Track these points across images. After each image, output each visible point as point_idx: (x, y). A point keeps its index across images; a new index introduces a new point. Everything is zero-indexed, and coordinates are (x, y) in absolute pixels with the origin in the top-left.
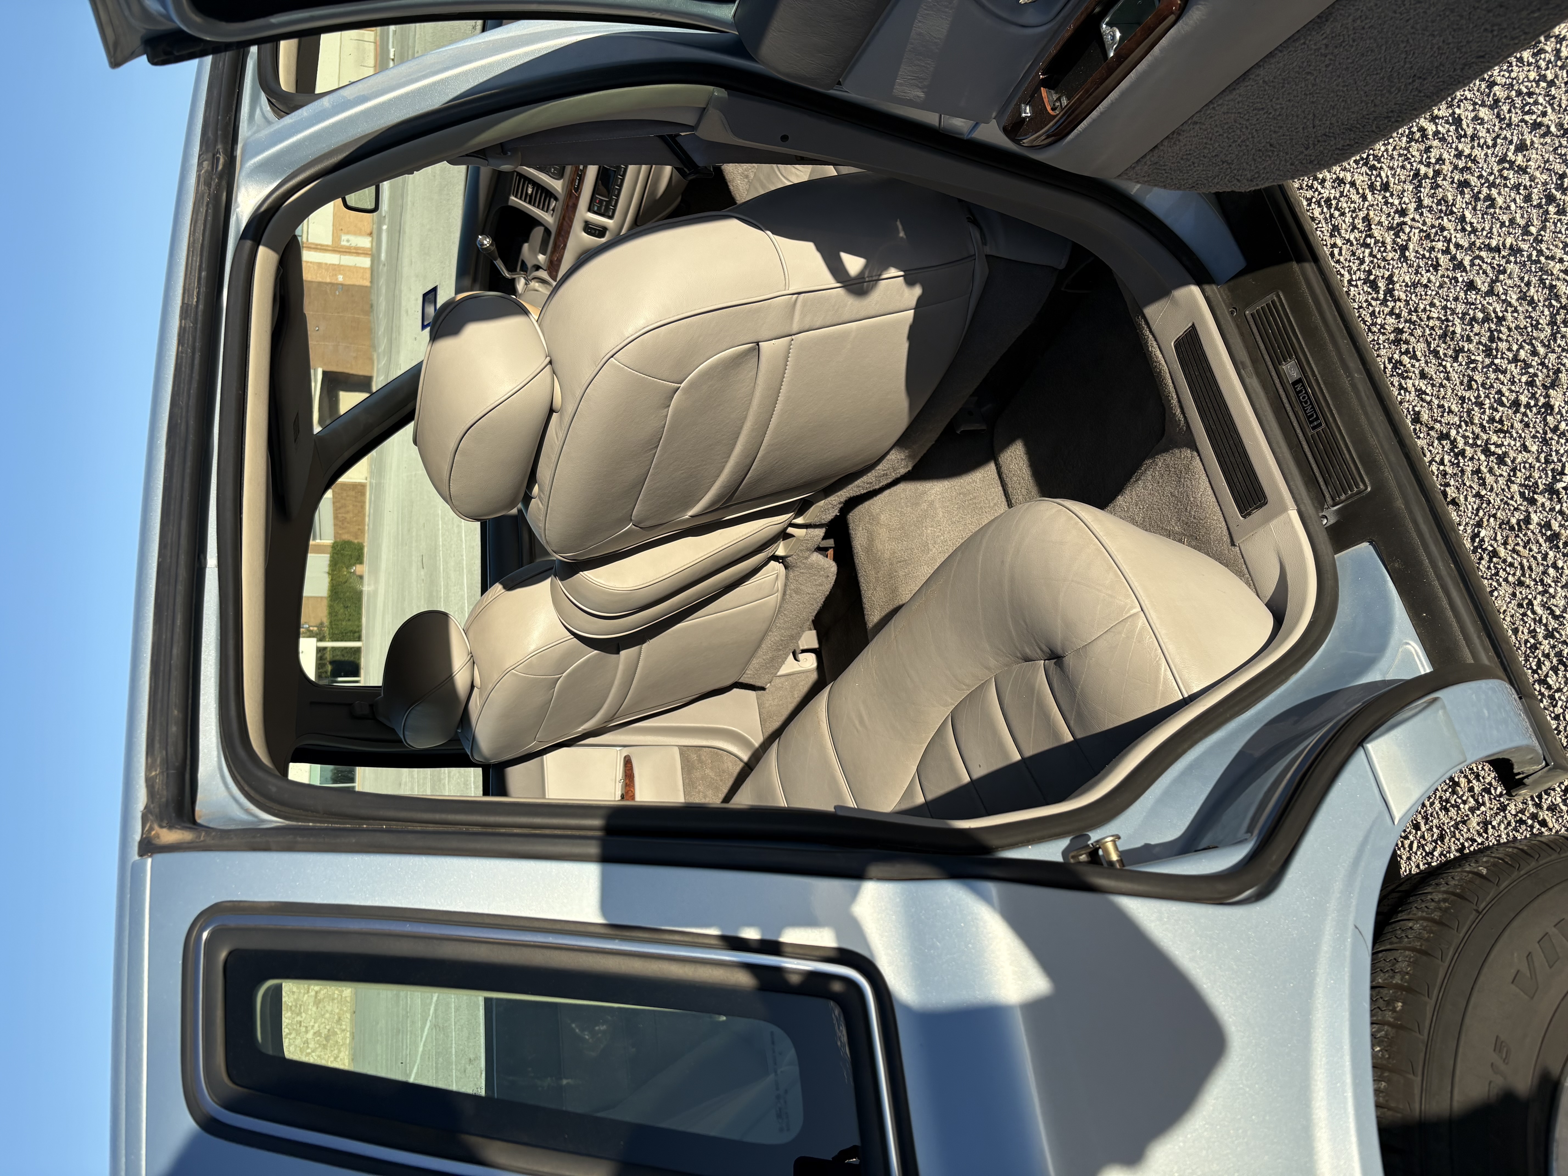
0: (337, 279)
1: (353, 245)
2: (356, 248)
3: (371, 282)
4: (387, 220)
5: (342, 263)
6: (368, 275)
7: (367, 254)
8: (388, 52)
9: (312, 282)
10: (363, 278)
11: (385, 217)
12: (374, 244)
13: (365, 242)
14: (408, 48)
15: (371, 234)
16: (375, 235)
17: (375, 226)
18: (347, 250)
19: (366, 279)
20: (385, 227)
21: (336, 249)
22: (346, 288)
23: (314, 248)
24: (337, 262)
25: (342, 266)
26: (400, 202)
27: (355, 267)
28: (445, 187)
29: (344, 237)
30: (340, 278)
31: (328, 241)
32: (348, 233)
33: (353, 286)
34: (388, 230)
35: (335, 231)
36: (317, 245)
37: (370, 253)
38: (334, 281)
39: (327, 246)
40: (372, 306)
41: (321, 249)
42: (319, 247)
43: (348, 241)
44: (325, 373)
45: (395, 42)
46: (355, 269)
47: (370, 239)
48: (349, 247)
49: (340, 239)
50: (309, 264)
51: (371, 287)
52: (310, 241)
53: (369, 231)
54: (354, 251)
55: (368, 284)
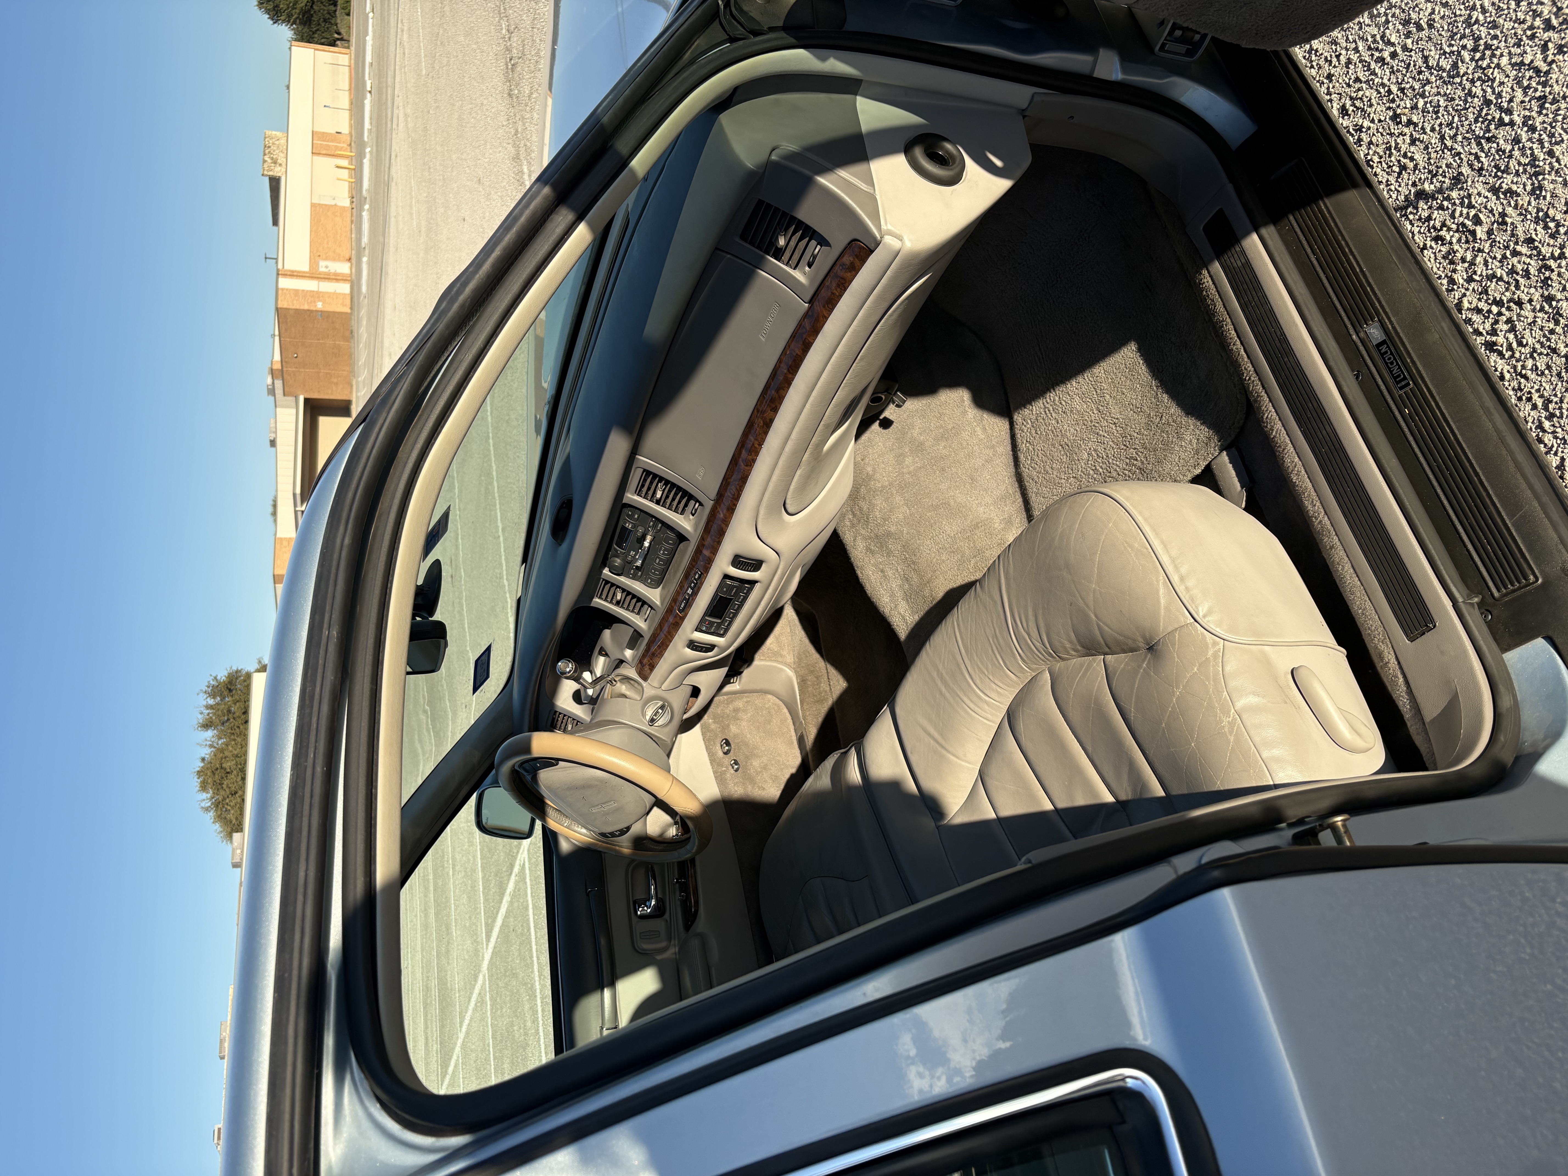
0: (316, 306)
1: (332, 271)
2: (336, 274)
3: (351, 308)
4: (367, 252)
5: (321, 290)
6: (348, 302)
7: (347, 280)
8: (364, 83)
9: (289, 309)
10: (343, 305)
11: (364, 248)
12: (354, 270)
13: (344, 268)
14: (387, 87)
15: (350, 260)
16: (354, 261)
17: (353, 252)
18: (326, 276)
19: (346, 305)
20: (365, 259)
21: (313, 275)
22: (326, 315)
23: (290, 275)
24: (316, 289)
25: (321, 292)
26: (381, 239)
27: (335, 293)
28: (432, 248)
29: (322, 264)
30: (320, 306)
31: (305, 267)
32: (326, 259)
33: (334, 313)
34: (369, 263)
35: (312, 257)
36: (293, 271)
37: (349, 278)
38: (312, 308)
39: (304, 272)
40: (352, 332)
41: (297, 276)
42: (295, 274)
43: (327, 267)
44: (306, 401)
45: (372, 74)
46: (335, 295)
47: (349, 264)
48: (329, 274)
49: (318, 265)
50: (285, 291)
51: (351, 314)
52: (286, 268)
53: (347, 257)
54: (334, 277)
55: (349, 311)
